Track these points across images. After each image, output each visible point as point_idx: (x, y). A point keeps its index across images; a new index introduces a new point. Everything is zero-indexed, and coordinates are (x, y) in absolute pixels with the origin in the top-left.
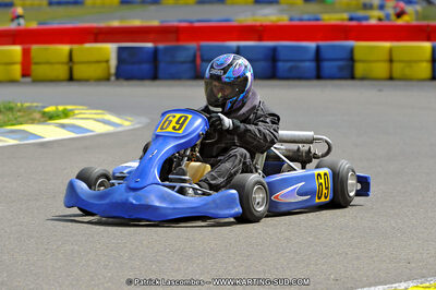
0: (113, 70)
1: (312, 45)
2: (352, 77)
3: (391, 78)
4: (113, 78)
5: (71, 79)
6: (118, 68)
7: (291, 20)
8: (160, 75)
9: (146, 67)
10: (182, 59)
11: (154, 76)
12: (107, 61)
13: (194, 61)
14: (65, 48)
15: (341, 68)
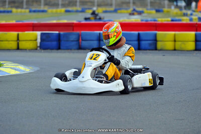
0: (39, 45)
1: (136, 32)
2: (156, 49)
3: (175, 50)
4: (39, 48)
5: (18, 48)
6: (41, 43)
7: (142, 21)
8: (62, 47)
9: (55, 43)
10: (72, 39)
11: (59, 48)
12: (36, 40)
13: (78, 40)
14: (15, 33)
15: (150, 44)
